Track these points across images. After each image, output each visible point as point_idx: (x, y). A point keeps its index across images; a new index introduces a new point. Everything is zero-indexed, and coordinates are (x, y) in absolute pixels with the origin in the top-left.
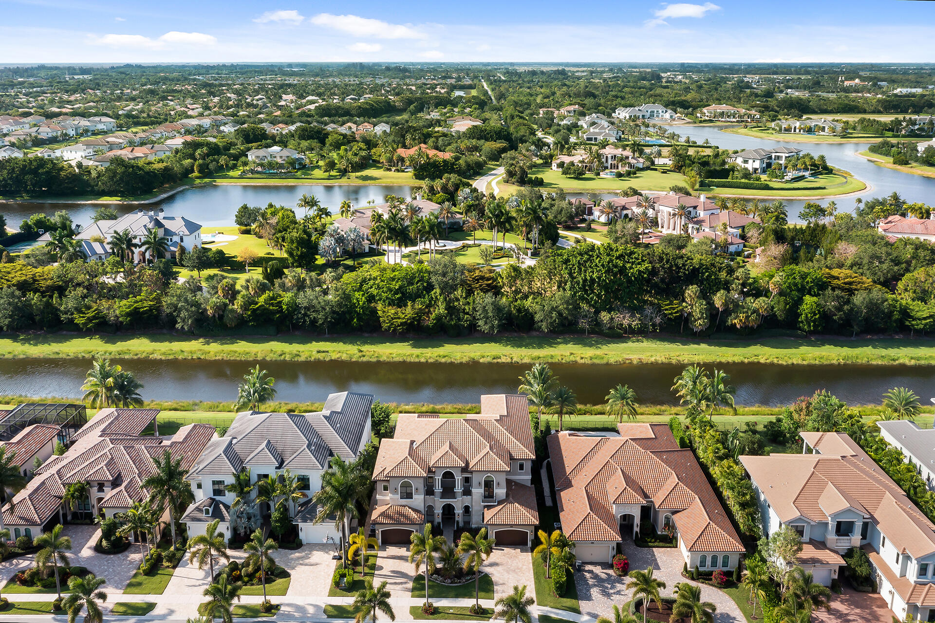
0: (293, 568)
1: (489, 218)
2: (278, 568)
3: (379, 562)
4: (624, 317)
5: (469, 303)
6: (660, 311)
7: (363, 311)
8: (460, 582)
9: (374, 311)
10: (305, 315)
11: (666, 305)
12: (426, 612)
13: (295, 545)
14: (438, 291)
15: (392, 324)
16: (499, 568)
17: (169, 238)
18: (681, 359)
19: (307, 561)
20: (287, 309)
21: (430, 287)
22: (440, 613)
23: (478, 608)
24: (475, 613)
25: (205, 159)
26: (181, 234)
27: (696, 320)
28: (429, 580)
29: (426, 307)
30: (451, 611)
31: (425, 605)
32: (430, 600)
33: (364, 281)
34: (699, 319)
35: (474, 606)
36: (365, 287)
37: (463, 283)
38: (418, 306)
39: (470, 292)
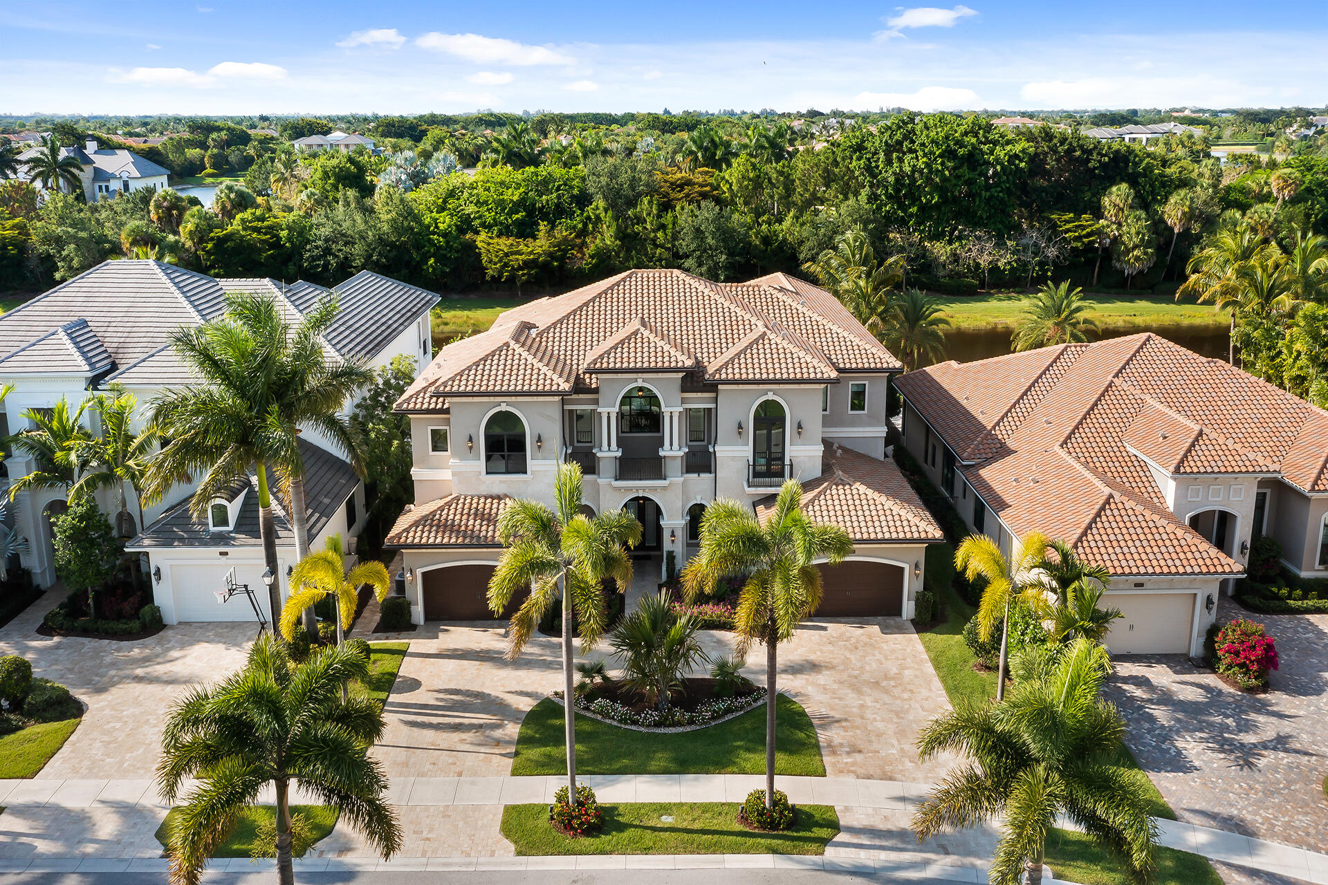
0: (100, 690)
1: (691, 152)
2: (40, 687)
3: (409, 668)
4: (981, 251)
5: (663, 227)
6: (1056, 233)
7: (447, 242)
8: (691, 722)
9: (471, 246)
10: (327, 251)
11: (1067, 222)
12: (568, 827)
13: (135, 625)
14: (602, 204)
15: (506, 265)
16: (822, 678)
17: (103, 185)
18: (1108, 320)
19: (159, 669)
20: (289, 239)
21: (583, 199)
22: (621, 827)
23: (775, 803)
24: (763, 825)
25: (222, 148)
26: (125, 175)
27: (1128, 251)
28: (577, 717)
29: (576, 237)
30: (667, 820)
31: (561, 798)
32: (582, 781)
33: (451, 194)
34: (1136, 247)
35: (758, 796)
36: (452, 204)
37: (652, 190)
38: (561, 232)
39: (666, 206)
